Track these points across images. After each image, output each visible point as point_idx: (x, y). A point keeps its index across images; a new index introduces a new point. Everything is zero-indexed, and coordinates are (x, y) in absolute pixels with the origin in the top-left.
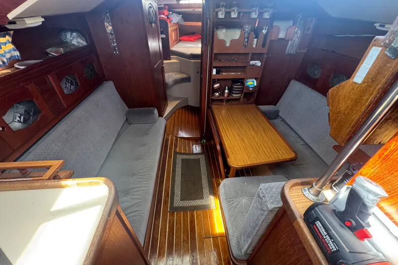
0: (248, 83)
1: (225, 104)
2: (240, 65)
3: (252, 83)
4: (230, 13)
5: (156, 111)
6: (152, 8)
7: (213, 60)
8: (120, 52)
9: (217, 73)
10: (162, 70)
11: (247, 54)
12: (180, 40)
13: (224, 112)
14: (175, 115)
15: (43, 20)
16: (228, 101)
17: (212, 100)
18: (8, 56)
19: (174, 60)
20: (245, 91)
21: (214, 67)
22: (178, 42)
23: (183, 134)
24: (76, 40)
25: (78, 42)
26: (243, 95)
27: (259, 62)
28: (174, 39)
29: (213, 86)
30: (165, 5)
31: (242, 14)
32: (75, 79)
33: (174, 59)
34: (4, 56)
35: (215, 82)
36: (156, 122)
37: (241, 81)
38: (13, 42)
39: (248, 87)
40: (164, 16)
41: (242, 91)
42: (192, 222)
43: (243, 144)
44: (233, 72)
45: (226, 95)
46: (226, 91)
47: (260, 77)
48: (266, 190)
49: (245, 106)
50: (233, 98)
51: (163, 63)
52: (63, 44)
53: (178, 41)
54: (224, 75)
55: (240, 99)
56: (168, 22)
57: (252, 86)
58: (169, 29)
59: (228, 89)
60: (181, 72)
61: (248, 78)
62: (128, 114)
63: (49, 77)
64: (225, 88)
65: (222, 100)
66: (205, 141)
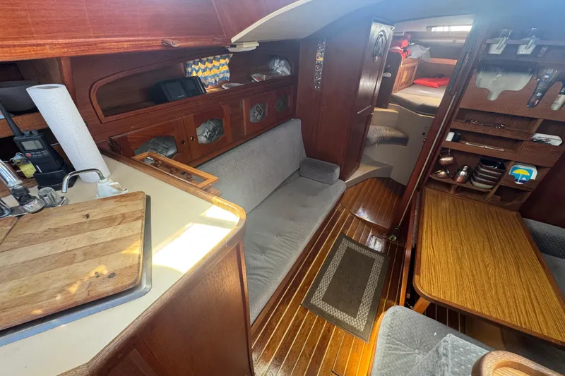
0: (516, 172)
1: (452, 192)
2: (508, 135)
3: (525, 173)
4: (517, 47)
5: (338, 171)
6: (383, 37)
7: (453, 119)
8: (322, 87)
9: (452, 140)
10: (367, 120)
11: (532, 120)
12: (413, 84)
13: (445, 204)
14: (364, 184)
15: (258, 45)
16: (461, 189)
17: (430, 179)
18: (221, 76)
19: (392, 109)
20: (502, 182)
21: (452, 130)
22: (409, 86)
23: (364, 215)
24: (281, 68)
25: (283, 71)
26: (494, 190)
27: (558, 138)
28: (403, 80)
29: (439, 158)
30: (407, 32)
31: (544, 49)
32: (264, 109)
34: (218, 76)
35: (445, 152)
36: (332, 184)
37: (502, 165)
38: (229, 65)
39: (513, 179)
40: (399, 48)
41: (497, 181)
42: (325, 338)
43: (458, 267)
44: (488, 145)
45: (459, 179)
46: (463, 173)
47: (551, 165)
48: (454, 347)
49: (493, 209)
50: (471, 187)
51: (372, 111)
52: (268, 71)
53: (410, 84)
54: (468, 145)
55: (489, 192)
56: (403, 57)
57: (524, 179)
58: (401, 66)
59: (467, 171)
60: (396, 128)
61: (517, 162)
62: (303, 163)
63: (243, 101)
64: (463, 167)
65: (449, 186)
66: (395, 238)
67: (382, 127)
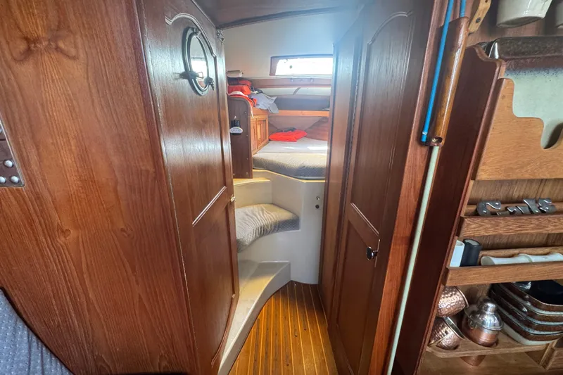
9: (465, 263)
10: (228, 217)
12: (270, 140)
19: (259, 178)
22: (267, 143)
28: (259, 137)
33: (260, 175)
40: (242, 94)
45: (485, 337)
51: (232, 191)
53: (267, 140)
56: (250, 104)
58: (253, 117)
59: (496, 314)
60: (275, 204)
67: (255, 208)
